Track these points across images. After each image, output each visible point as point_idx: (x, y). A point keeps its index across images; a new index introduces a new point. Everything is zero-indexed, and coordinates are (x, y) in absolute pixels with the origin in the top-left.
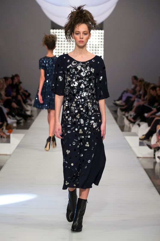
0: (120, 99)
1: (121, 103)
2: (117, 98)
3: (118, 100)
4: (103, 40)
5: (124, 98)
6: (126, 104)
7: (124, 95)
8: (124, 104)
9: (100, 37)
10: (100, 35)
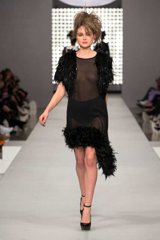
0: (146, 98)
1: (148, 104)
2: (142, 97)
3: (143, 100)
4: (121, 22)
5: (151, 97)
6: (154, 105)
7: (150, 93)
8: (150, 104)
9: (118, 18)
10: (118, 14)
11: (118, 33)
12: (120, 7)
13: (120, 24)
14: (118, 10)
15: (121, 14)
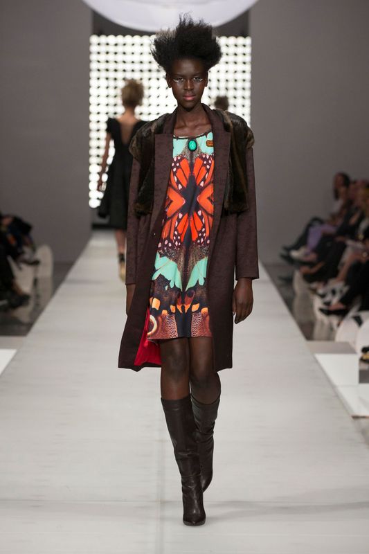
0: (302, 242)
1: (306, 255)
2: (292, 239)
3: (297, 247)
4: (248, 68)
5: (313, 240)
6: (319, 259)
7: (312, 230)
8: (312, 257)
9: (240, 59)
10: (240, 50)
11: (239, 93)
12: (245, 36)
13: (244, 72)
14: (241, 40)
15: (248, 50)
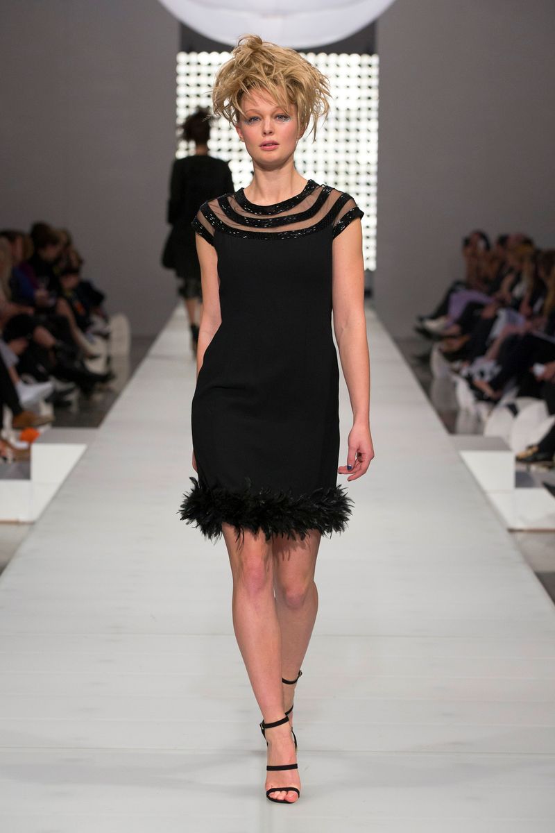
0: (442, 311)
1: (447, 328)
3: (434, 317)
4: (374, 93)
5: (456, 310)
6: (463, 332)
7: (454, 297)
8: (455, 329)
9: (365, 82)
10: (365, 71)
11: (363, 125)
12: (370, 52)
13: (369, 98)
14: (366, 59)
15: (375, 71)
